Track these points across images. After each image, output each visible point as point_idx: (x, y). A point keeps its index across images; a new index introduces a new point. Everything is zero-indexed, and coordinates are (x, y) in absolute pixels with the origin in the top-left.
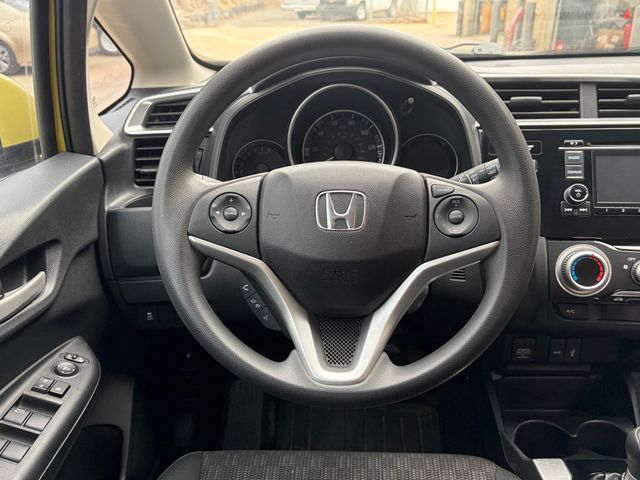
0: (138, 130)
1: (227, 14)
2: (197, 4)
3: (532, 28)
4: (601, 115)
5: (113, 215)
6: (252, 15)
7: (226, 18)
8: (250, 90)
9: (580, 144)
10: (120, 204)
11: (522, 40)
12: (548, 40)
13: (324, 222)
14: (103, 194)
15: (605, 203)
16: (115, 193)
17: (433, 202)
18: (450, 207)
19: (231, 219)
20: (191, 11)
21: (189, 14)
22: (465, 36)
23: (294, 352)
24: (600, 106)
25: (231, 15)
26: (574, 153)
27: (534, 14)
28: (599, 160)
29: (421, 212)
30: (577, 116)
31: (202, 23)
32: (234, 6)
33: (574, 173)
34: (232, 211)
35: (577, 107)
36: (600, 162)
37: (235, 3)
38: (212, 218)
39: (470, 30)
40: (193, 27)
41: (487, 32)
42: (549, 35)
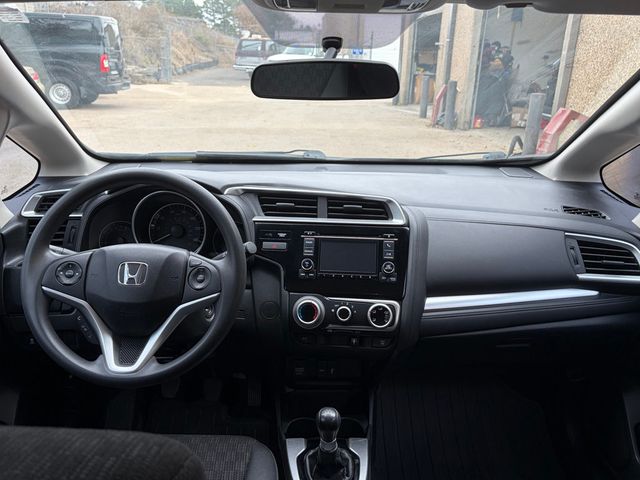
0: (31, 214)
1: (181, 70)
2: (150, 60)
3: (453, 103)
4: (329, 217)
5: (8, 271)
6: (206, 72)
7: (179, 74)
8: (106, 192)
9: (313, 234)
10: (14, 264)
11: (445, 113)
12: (468, 115)
13: (122, 280)
14: (2, 256)
15: (324, 271)
16: (12, 255)
17: (189, 269)
18: (198, 273)
19: (70, 277)
20: (144, 67)
21: (141, 70)
22: (401, 105)
23: (101, 356)
24: (329, 211)
25: (184, 72)
26: (309, 240)
27: (456, 91)
28: (323, 244)
29: (181, 276)
30: (316, 217)
31: (153, 79)
32: (189, 63)
33: (309, 252)
34: (70, 272)
35: (315, 211)
36: (323, 245)
37: (190, 60)
38: (57, 276)
39: (405, 99)
40: (144, 83)
41: (418, 103)
42: (469, 110)
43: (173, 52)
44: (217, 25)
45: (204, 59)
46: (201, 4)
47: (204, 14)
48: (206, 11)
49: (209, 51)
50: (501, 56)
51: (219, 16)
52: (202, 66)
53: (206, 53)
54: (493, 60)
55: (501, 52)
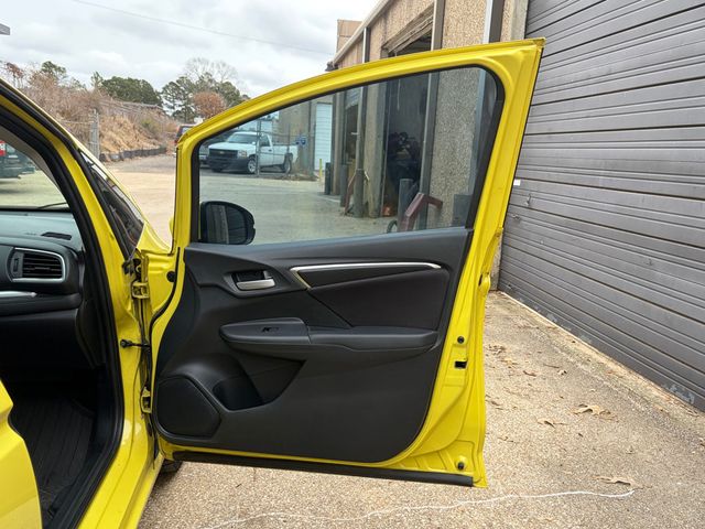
3: (361, 191)
7: (114, 161)
25: (121, 159)
42: (377, 199)
43: (111, 139)
44: (178, 112)
45: (148, 146)
46: (160, 90)
47: (165, 101)
48: (166, 98)
49: (156, 138)
50: (408, 146)
51: (180, 103)
52: (143, 153)
53: (153, 141)
54: (401, 150)
55: (408, 143)
